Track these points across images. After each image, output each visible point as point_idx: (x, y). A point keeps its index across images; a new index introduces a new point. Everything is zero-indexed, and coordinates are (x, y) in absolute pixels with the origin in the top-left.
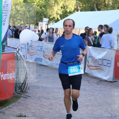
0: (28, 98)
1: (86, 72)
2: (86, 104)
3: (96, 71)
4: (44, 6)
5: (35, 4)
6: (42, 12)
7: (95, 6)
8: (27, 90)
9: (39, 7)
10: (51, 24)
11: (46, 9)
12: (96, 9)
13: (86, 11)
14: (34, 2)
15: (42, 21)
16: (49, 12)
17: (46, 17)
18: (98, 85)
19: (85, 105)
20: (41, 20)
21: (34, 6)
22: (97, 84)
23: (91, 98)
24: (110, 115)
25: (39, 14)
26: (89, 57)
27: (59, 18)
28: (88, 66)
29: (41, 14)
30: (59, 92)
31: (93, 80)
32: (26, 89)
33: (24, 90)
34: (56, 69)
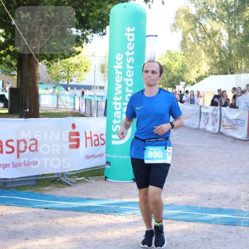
1: (221, 131)
2: (222, 161)
3: (230, 130)
4: (181, 71)
5: (173, 69)
6: (179, 76)
7: (229, 70)
9: (176, 72)
10: (188, 87)
11: (183, 73)
12: (229, 73)
13: (220, 74)
14: (172, 68)
15: (179, 85)
16: (186, 76)
17: (183, 80)
19: (221, 163)
20: (178, 83)
21: (172, 71)
23: (227, 156)
24: (245, 172)
25: (177, 78)
26: (224, 117)
27: (195, 82)
28: (223, 126)
29: (178, 78)
30: (196, 150)
31: (228, 138)
34: (192, 128)
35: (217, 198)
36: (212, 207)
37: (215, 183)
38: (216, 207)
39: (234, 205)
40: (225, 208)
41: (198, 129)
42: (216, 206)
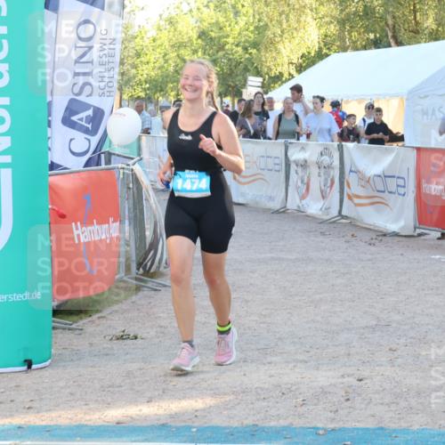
0: (163, 289)
1: (344, 213)
3: (370, 209)
8: (162, 269)
18: (372, 248)
22: (370, 244)
32: (159, 267)
33: (152, 271)
34: (266, 211)
35: (258, 400)
36: (236, 425)
37: (274, 359)
38: (246, 422)
39: (300, 416)
40: (272, 424)
41: (282, 212)
42: (249, 422)
